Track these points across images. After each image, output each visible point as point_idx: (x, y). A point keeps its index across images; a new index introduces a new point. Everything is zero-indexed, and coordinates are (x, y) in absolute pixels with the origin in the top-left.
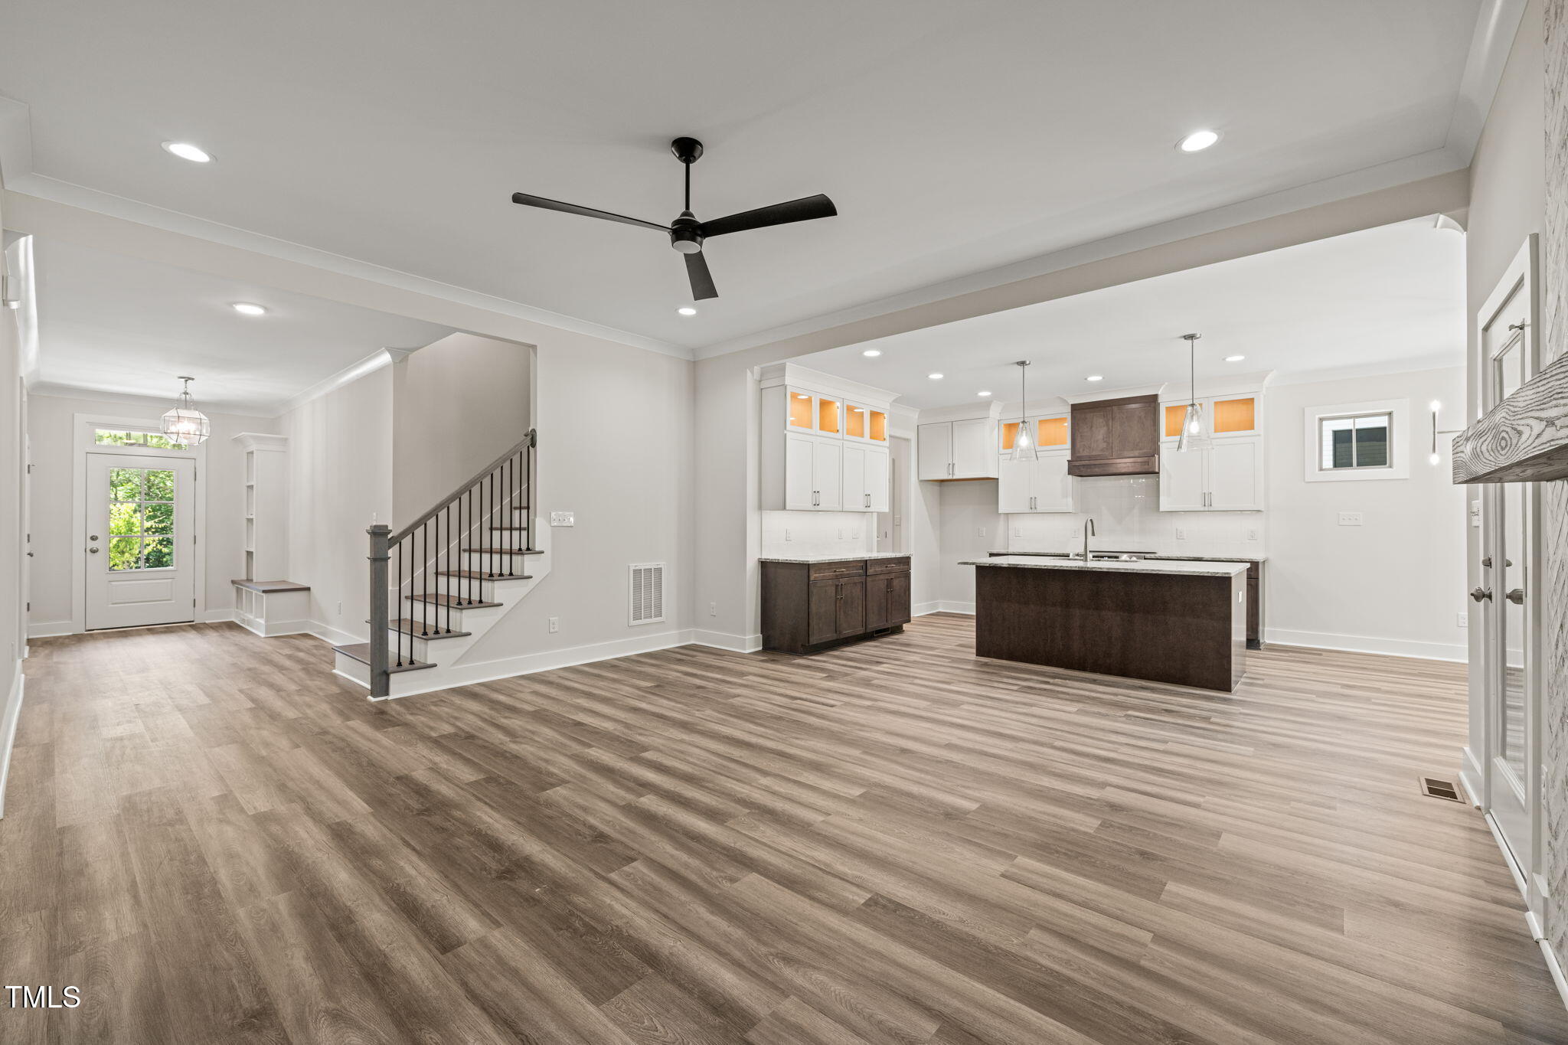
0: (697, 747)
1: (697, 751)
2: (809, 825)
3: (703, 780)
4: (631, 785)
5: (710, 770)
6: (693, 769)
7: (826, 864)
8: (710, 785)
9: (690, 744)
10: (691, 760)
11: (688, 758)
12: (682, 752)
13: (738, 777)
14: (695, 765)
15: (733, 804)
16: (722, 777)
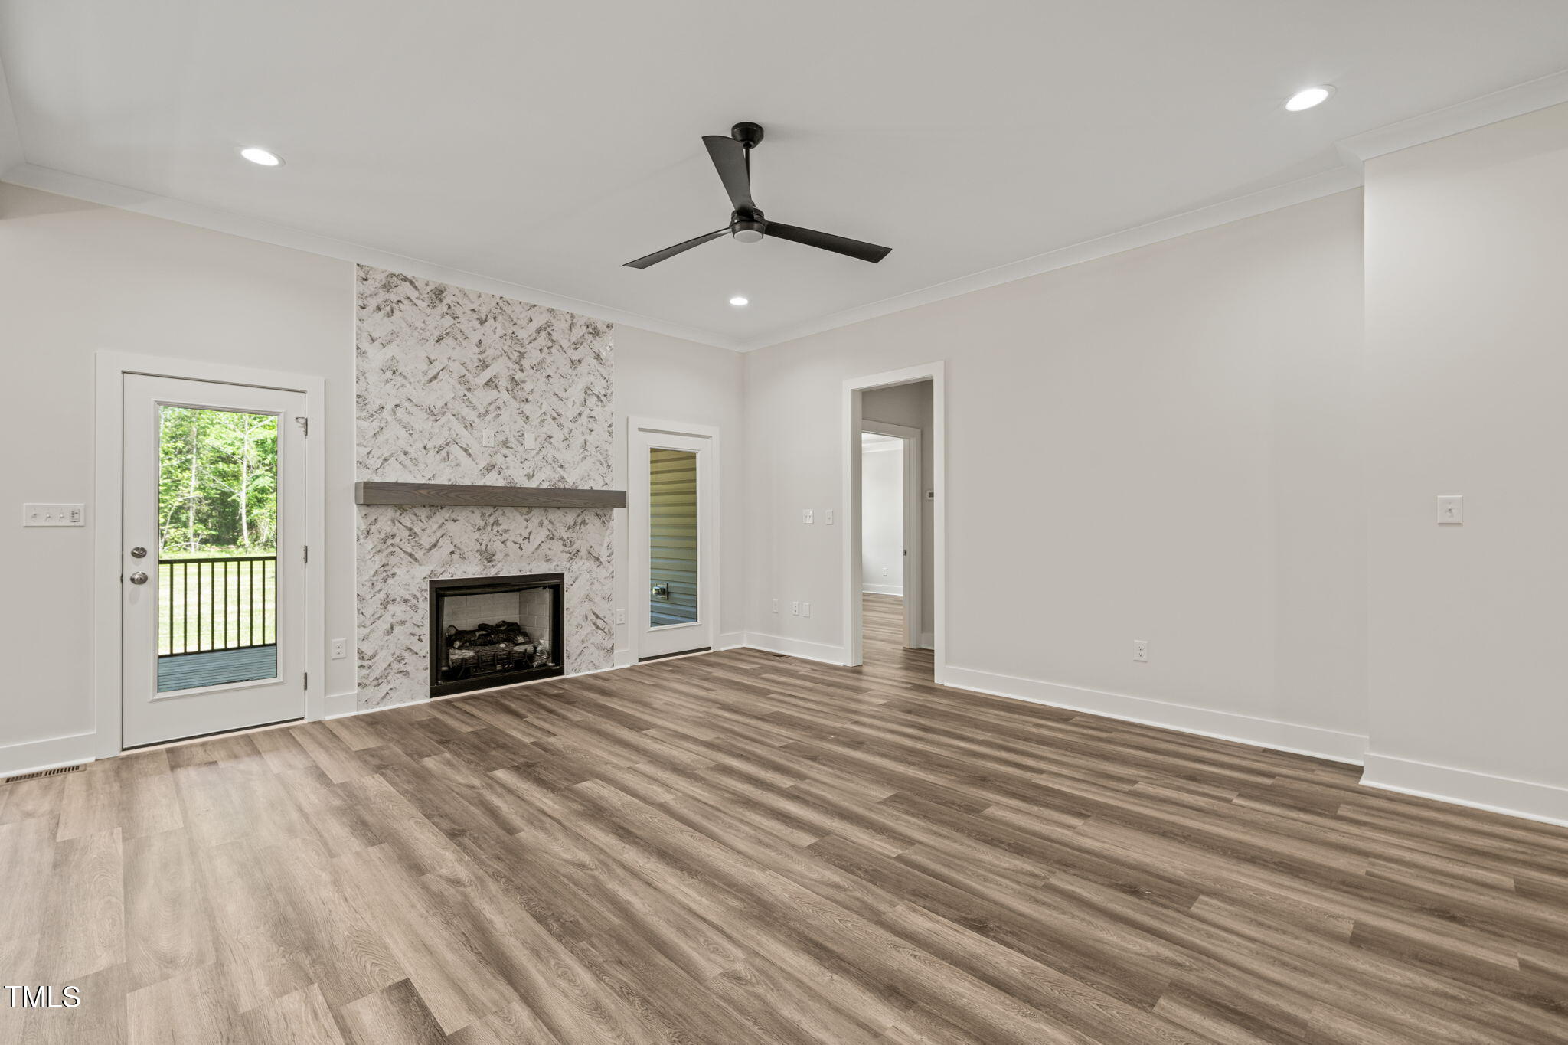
0: (739, 852)
1: (742, 845)
2: (651, 762)
3: (733, 802)
4: (809, 798)
5: (724, 813)
6: (744, 816)
7: (657, 743)
8: (726, 795)
9: (750, 858)
10: (747, 829)
11: (752, 832)
12: (760, 842)
13: (695, 802)
14: (742, 821)
15: (707, 777)
16: (712, 803)
